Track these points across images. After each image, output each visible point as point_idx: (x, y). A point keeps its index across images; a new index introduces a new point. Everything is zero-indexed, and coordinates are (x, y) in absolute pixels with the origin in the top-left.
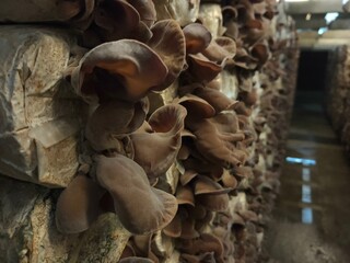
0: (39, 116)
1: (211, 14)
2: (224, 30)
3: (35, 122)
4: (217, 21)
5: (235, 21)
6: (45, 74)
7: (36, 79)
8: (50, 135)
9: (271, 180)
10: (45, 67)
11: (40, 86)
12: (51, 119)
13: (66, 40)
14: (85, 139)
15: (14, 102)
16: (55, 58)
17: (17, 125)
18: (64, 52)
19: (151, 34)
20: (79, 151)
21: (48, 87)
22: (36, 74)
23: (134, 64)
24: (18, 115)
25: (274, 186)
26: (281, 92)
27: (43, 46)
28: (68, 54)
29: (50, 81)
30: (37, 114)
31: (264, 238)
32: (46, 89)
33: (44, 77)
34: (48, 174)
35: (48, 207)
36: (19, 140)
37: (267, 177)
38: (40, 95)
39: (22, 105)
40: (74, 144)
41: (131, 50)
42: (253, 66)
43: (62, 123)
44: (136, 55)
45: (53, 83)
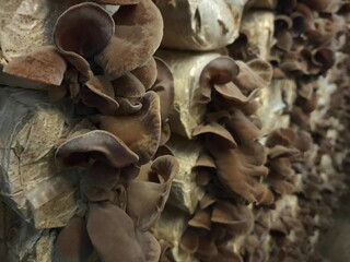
1: (260, 24)
2: (274, 42)
3: (31, 184)
4: (266, 32)
5: (289, 30)
6: (37, 147)
7: (29, 153)
9: (334, 182)
10: (37, 141)
11: (32, 157)
15: (9, 173)
16: (48, 131)
17: (13, 190)
18: (58, 122)
21: (42, 155)
22: (28, 150)
24: (13, 182)
25: (338, 189)
27: (36, 124)
28: (62, 124)
29: (44, 150)
30: (32, 178)
31: (320, 239)
32: (40, 157)
33: (37, 149)
34: (43, 222)
35: (53, 238)
36: (16, 200)
37: (330, 178)
38: (34, 163)
39: (17, 173)
40: (72, 193)
42: (315, 72)
43: (58, 179)
45: (47, 152)
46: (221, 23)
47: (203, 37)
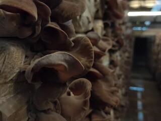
0: (5, 96)
1: (97, 25)
4: (100, 28)
6: (9, 70)
7: (4, 74)
8: (11, 106)
10: (10, 66)
11: (6, 78)
12: (12, 96)
13: (23, 48)
14: (32, 103)
16: (16, 60)
18: (22, 55)
19: (73, 44)
20: (29, 110)
21: (11, 78)
22: (3, 72)
23: (65, 66)
26: (128, 57)
27: (9, 54)
28: (24, 57)
29: (13, 74)
30: (3, 95)
32: (10, 79)
33: (9, 72)
38: (6, 83)
41: (63, 58)
43: (19, 96)
44: (66, 61)
45: (15, 75)
46: (88, 18)
47: (81, 24)
